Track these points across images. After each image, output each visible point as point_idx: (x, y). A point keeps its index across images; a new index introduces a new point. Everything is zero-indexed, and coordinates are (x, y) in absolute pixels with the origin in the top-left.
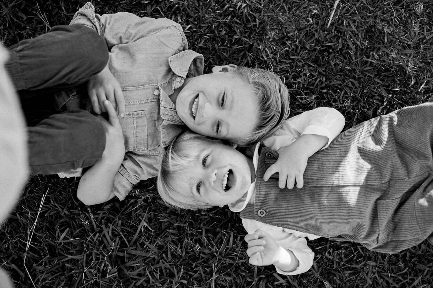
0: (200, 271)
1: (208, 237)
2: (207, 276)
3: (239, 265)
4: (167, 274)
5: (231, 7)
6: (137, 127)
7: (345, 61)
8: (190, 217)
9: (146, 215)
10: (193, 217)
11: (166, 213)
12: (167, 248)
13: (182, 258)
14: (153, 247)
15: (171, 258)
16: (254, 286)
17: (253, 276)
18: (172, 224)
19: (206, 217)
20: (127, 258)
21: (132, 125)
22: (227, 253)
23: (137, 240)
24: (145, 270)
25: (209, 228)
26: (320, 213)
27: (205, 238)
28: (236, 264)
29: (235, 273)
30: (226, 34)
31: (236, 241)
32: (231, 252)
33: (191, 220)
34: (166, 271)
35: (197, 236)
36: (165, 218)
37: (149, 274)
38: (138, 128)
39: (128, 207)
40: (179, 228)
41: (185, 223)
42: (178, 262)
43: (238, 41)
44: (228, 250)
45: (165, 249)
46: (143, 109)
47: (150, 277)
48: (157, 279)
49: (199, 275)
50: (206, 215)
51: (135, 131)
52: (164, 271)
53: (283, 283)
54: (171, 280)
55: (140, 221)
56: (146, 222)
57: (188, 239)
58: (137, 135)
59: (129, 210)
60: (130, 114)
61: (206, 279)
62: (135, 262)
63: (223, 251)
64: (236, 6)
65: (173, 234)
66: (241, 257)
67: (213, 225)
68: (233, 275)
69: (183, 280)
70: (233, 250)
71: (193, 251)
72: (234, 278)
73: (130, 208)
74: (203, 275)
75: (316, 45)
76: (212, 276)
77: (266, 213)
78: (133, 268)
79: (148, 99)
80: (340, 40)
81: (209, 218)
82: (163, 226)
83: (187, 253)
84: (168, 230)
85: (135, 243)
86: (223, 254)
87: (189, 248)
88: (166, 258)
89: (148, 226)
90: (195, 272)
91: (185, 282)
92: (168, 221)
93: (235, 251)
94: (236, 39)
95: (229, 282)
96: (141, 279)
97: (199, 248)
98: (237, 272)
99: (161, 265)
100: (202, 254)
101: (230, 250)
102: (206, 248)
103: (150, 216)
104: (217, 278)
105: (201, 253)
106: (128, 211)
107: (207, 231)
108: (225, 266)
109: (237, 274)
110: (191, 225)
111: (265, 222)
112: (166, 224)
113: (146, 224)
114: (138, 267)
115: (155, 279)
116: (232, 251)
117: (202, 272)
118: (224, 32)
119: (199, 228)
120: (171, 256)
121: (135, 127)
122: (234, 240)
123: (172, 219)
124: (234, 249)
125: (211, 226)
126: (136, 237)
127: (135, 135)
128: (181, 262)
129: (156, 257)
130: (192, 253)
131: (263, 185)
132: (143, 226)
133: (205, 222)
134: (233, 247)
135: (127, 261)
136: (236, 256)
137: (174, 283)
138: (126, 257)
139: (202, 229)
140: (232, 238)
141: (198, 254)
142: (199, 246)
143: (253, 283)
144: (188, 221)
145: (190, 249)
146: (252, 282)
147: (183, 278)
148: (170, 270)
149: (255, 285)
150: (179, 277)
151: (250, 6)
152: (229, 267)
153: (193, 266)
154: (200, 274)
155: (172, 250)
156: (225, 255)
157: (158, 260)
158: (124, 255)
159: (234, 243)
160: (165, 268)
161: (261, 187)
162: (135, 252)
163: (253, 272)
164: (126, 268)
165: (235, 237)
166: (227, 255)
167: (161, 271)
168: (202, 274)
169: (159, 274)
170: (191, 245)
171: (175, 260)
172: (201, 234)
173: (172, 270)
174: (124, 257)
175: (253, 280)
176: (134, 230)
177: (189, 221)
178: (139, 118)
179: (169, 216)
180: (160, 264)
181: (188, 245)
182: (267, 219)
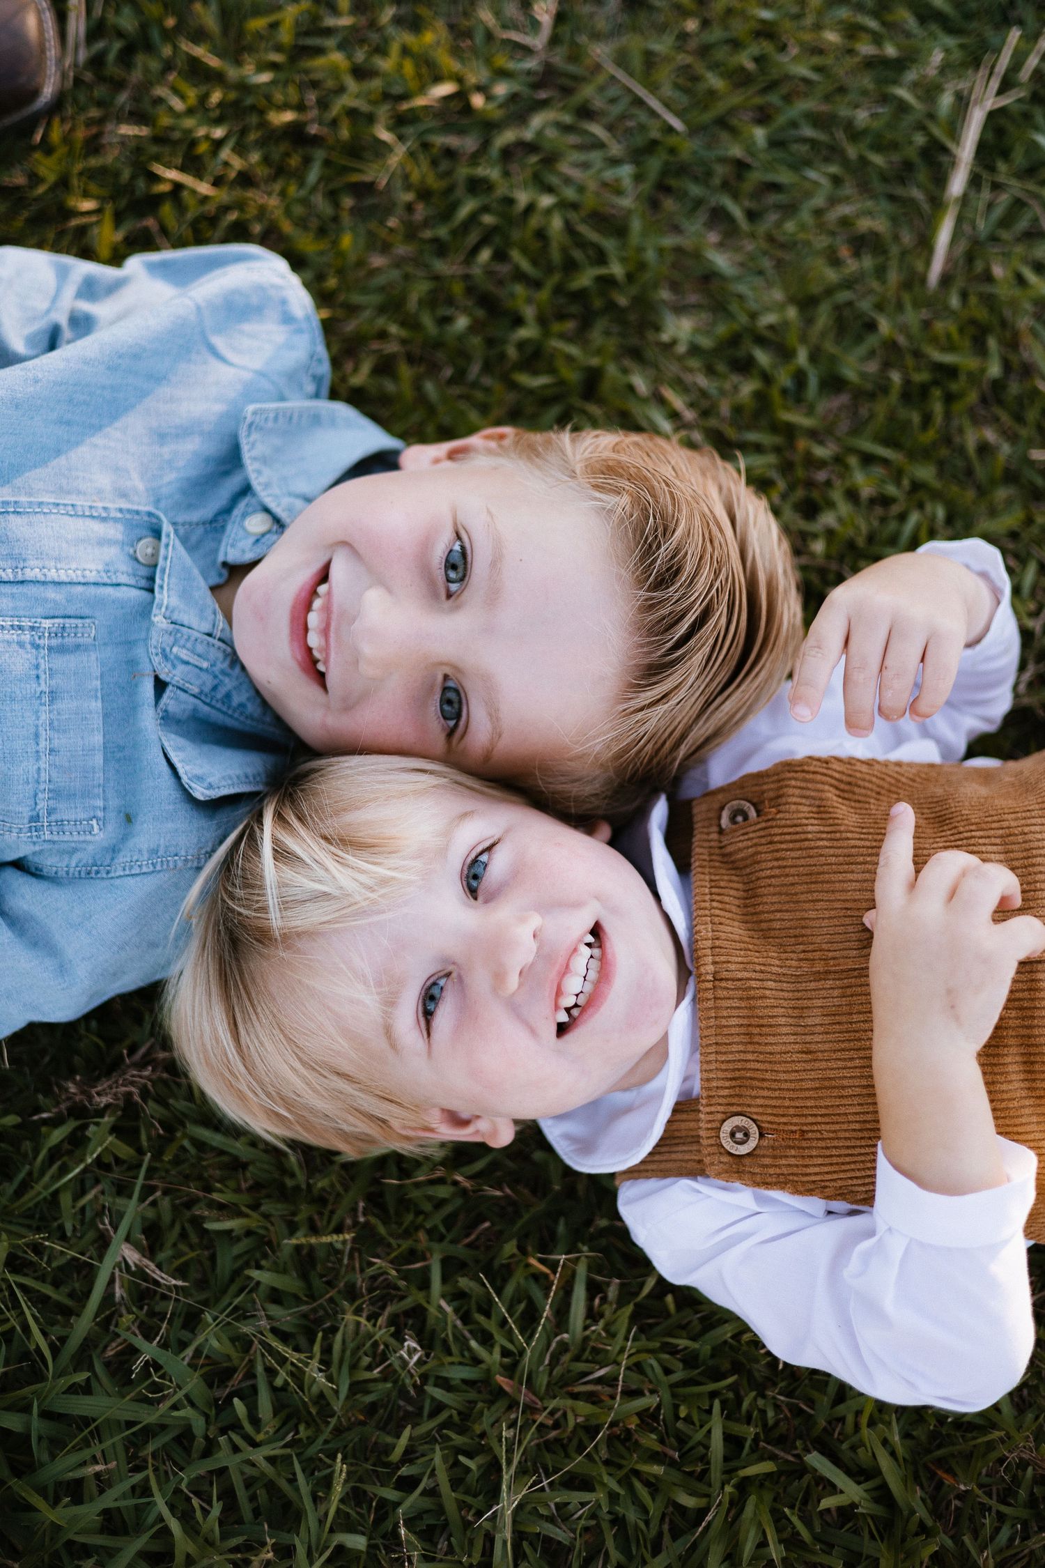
0: (433, 1474)
1: (457, 1297)
2: (469, 1499)
3: (628, 1431)
4: (257, 1512)
5: (485, 209)
6: (53, 695)
7: (1024, 432)
8: (361, 1204)
9: (132, 1209)
10: (376, 1200)
11: (238, 1190)
12: (251, 1375)
13: (333, 1421)
14: (178, 1364)
15: (276, 1423)
16: (712, 1533)
17: (703, 1476)
18: (269, 1243)
19: (443, 1192)
20: (45, 1444)
21: (32, 687)
22: (558, 1371)
23: (88, 1344)
24: (143, 1490)
25: (460, 1250)
26: (1031, 1102)
27: (443, 1303)
28: (613, 1424)
29: (612, 1470)
30: (472, 329)
31: (601, 1305)
32: (581, 1367)
33: (364, 1214)
34: (253, 1498)
35: (402, 1298)
36: (236, 1212)
37: (166, 1512)
38: (59, 705)
39: (35, 1175)
40: (305, 1261)
41: (339, 1230)
42: (311, 1441)
43: (534, 357)
44: (566, 1358)
45: (239, 1376)
46: (86, 612)
47: (175, 1526)
48: (209, 1542)
49: (427, 1503)
50: (441, 1181)
51: (44, 717)
52: (241, 1494)
53: (853, 1505)
54: (285, 1538)
55: (103, 1243)
56: (137, 1246)
57: (358, 1311)
58: (56, 743)
59: (46, 1187)
60: (20, 628)
61: (463, 1518)
62: (86, 1454)
63: (541, 1361)
64: (510, 201)
65: (276, 1296)
66: (634, 1387)
67: (477, 1238)
68: (606, 1479)
69: (342, 1531)
70: (590, 1352)
71: (389, 1374)
72: (613, 1497)
73: (46, 1178)
74: (449, 1496)
75: (886, 365)
76: (493, 1495)
77: (761, 1135)
78: (75, 1491)
79: (112, 569)
80: (992, 343)
81: (459, 1202)
82: (226, 1261)
83: (357, 1388)
84: (255, 1274)
85: (82, 1359)
86: (542, 1381)
87: (366, 1360)
88: (248, 1428)
89: (146, 1261)
90: (408, 1484)
91: (357, 1542)
92: (249, 1233)
93: (598, 1356)
94: (521, 345)
95: (582, 1522)
96: (119, 1550)
97: (416, 1358)
98: (620, 1467)
99: (224, 1457)
100: (436, 1385)
101: (577, 1359)
102: (450, 1354)
103: (150, 1214)
104: (520, 1507)
105: (431, 1381)
106: (40, 1190)
107: (451, 1267)
108: (557, 1440)
109: (621, 1473)
110: (367, 1241)
111: (758, 1179)
112: (238, 1249)
113: (132, 1256)
114: (103, 1482)
115: (201, 1540)
116: (587, 1361)
117: (443, 1478)
118: (462, 322)
119: (413, 1255)
120: (275, 1415)
121: (46, 699)
122: (590, 1299)
123: (266, 1216)
124: (595, 1351)
125: (467, 1241)
126: (84, 1324)
127: (43, 744)
128: (326, 1442)
129: (198, 1424)
130: (381, 1386)
131: (730, 984)
132: (118, 1265)
133: (436, 1220)
134: (586, 1339)
135: (45, 1457)
136: (610, 1381)
137: (301, 1551)
138: (40, 1438)
139: (424, 1259)
140: (580, 1293)
141: (415, 1385)
142: (420, 1343)
143: (708, 1518)
144: (349, 1222)
145: (370, 1368)
146: (703, 1512)
147: (345, 1523)
148: (271, 1486)
149: (718, 1524)
150: (321, 1522)
151: (575, 206)
152: (575, 1442)
153: (396, 1455)
154: (432, 1493)
155: (279, 1382)
156: (549, 1384)
157: (206, 1437)
158: (28, 1426)
159: (592, 1315)
160: (249, 1483)
161: (721, 993)
162: (82, 1406)
163: (704, 1459)
164: (42, 1491)
165: (594, 1289)
166: (562, 1385)
167: (228, 1495)
168: (445, 1488)
169: (216, 1510)
170: (376, 1344)
171: (297, 1433)
172: (425, 1285)
173: (283, 1485)
174: (26, 1437)
175: (702, 1502)
176: (71, 1295)
177: (356, 1223)
178: (62, 650)
179: (255, 1207)
180: (220, 1455)
181: (358, 1348)
182: (766, 1166)
